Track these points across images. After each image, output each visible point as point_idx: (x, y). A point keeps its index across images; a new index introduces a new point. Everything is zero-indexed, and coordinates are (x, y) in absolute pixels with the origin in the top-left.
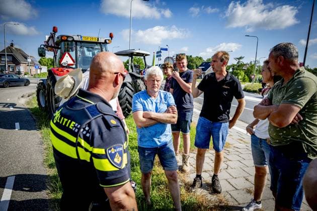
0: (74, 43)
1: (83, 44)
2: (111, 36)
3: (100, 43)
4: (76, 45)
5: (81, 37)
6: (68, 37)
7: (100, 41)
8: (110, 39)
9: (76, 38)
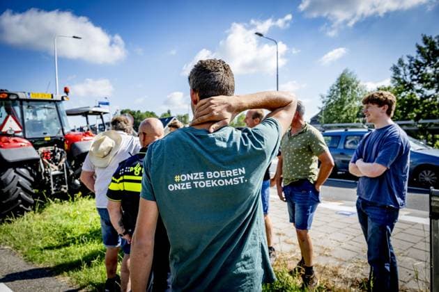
0: (18, 102)
1: (30, 103)
2: (66, 91)
3: (55, 101)
4: (21, 104)
5: (29, 94)
6: (9, 94)
7: (54, 99)
8: (65, 95)
9: (22, 96)
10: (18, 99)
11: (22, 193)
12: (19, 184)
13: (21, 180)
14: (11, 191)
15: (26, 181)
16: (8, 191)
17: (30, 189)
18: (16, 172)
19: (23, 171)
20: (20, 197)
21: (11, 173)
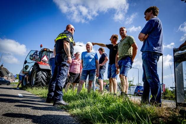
4: (50, 53)
6: (47, 49)
9: (51, 50)
10: (49, 51)
11: (42, 80)
12: (42, 77)
13: (43, 76)
14: (39, 78)
15: (45, 77)
16: (38, 78)
17: (45, 80)
18: (42, 73)
19: (45, 73)
20: (41, 82)
21: (40, 73)
